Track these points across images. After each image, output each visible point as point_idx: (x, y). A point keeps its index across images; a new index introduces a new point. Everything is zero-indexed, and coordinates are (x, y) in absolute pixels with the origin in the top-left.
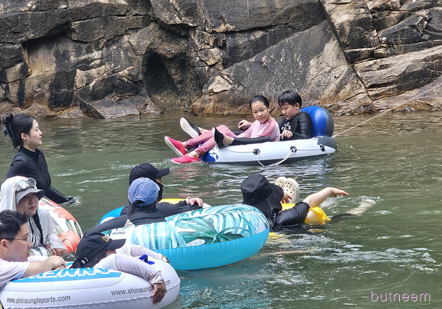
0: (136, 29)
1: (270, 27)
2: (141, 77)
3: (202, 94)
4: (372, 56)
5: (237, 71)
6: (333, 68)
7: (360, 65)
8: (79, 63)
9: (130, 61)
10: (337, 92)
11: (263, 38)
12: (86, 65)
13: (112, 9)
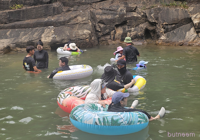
0: (143, 23)
1: (177, 23)
2: (143, 35)
3: (158, 40)
5: (168, 34)
6: (193, 35)
7: (199, 34)
8: (128, 31)
9: (141, 31)
10: (193, 41)
11: (175, 26)
12: (130, 31)
13: (137, 18)
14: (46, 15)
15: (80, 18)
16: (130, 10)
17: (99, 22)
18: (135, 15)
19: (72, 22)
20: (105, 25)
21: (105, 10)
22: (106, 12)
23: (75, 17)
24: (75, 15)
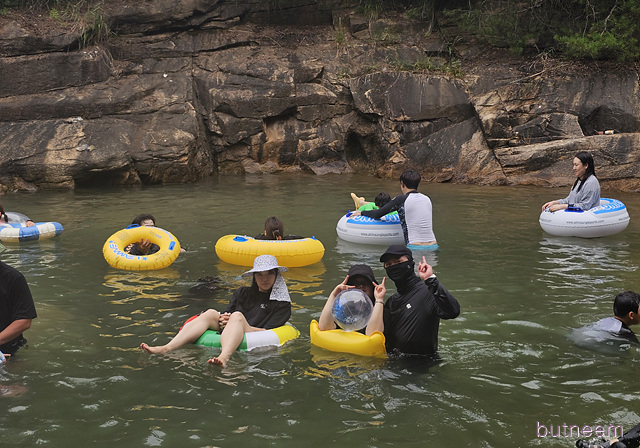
0: (342, 115)
1: (435, 119)
2: (343, 148)
3: (384, 163)
4: (508, 144)
5: (410, 149)
6: (478, 152)
7: (498, 151)
8: (301, 135)
9: (336, 136)
10: (481, 169)
11: (429, 126)
12: (305, 137)
13: (326, 99)
14: (61, 84)
15: (163, 94)
16: (306, 78)
17: (218, 109)
18: (320, 90)
19: (140, 105)
20: (235, 116)
21: (234, 73)
22: (237, 79)
23: (149, 92)
24: (147, 86)
